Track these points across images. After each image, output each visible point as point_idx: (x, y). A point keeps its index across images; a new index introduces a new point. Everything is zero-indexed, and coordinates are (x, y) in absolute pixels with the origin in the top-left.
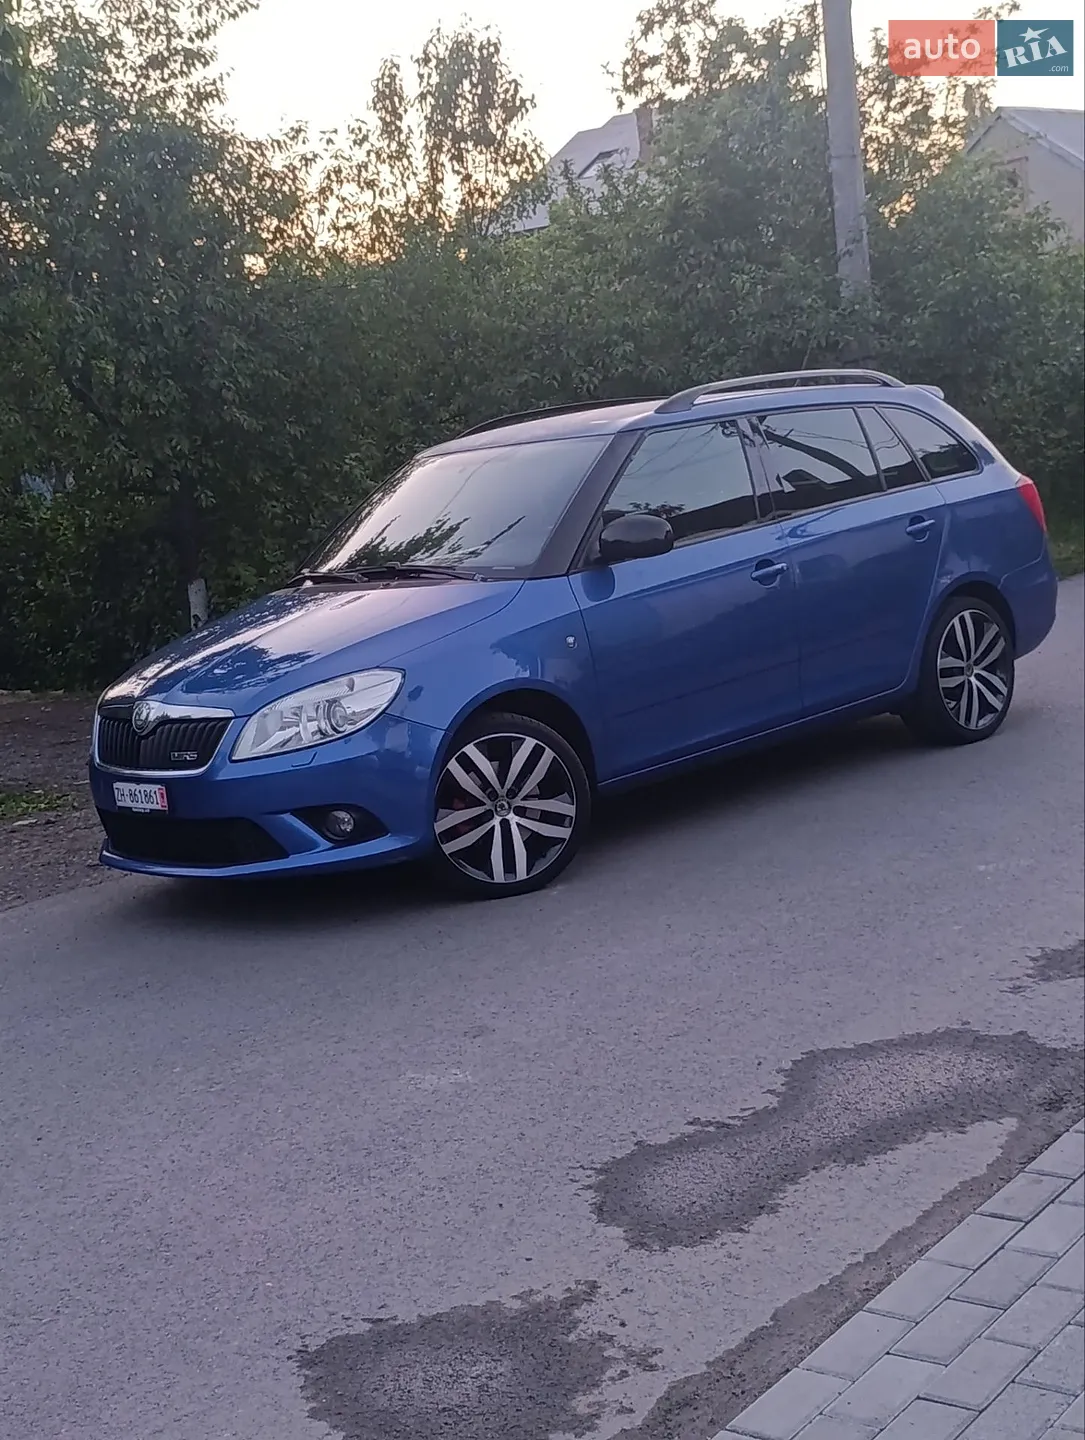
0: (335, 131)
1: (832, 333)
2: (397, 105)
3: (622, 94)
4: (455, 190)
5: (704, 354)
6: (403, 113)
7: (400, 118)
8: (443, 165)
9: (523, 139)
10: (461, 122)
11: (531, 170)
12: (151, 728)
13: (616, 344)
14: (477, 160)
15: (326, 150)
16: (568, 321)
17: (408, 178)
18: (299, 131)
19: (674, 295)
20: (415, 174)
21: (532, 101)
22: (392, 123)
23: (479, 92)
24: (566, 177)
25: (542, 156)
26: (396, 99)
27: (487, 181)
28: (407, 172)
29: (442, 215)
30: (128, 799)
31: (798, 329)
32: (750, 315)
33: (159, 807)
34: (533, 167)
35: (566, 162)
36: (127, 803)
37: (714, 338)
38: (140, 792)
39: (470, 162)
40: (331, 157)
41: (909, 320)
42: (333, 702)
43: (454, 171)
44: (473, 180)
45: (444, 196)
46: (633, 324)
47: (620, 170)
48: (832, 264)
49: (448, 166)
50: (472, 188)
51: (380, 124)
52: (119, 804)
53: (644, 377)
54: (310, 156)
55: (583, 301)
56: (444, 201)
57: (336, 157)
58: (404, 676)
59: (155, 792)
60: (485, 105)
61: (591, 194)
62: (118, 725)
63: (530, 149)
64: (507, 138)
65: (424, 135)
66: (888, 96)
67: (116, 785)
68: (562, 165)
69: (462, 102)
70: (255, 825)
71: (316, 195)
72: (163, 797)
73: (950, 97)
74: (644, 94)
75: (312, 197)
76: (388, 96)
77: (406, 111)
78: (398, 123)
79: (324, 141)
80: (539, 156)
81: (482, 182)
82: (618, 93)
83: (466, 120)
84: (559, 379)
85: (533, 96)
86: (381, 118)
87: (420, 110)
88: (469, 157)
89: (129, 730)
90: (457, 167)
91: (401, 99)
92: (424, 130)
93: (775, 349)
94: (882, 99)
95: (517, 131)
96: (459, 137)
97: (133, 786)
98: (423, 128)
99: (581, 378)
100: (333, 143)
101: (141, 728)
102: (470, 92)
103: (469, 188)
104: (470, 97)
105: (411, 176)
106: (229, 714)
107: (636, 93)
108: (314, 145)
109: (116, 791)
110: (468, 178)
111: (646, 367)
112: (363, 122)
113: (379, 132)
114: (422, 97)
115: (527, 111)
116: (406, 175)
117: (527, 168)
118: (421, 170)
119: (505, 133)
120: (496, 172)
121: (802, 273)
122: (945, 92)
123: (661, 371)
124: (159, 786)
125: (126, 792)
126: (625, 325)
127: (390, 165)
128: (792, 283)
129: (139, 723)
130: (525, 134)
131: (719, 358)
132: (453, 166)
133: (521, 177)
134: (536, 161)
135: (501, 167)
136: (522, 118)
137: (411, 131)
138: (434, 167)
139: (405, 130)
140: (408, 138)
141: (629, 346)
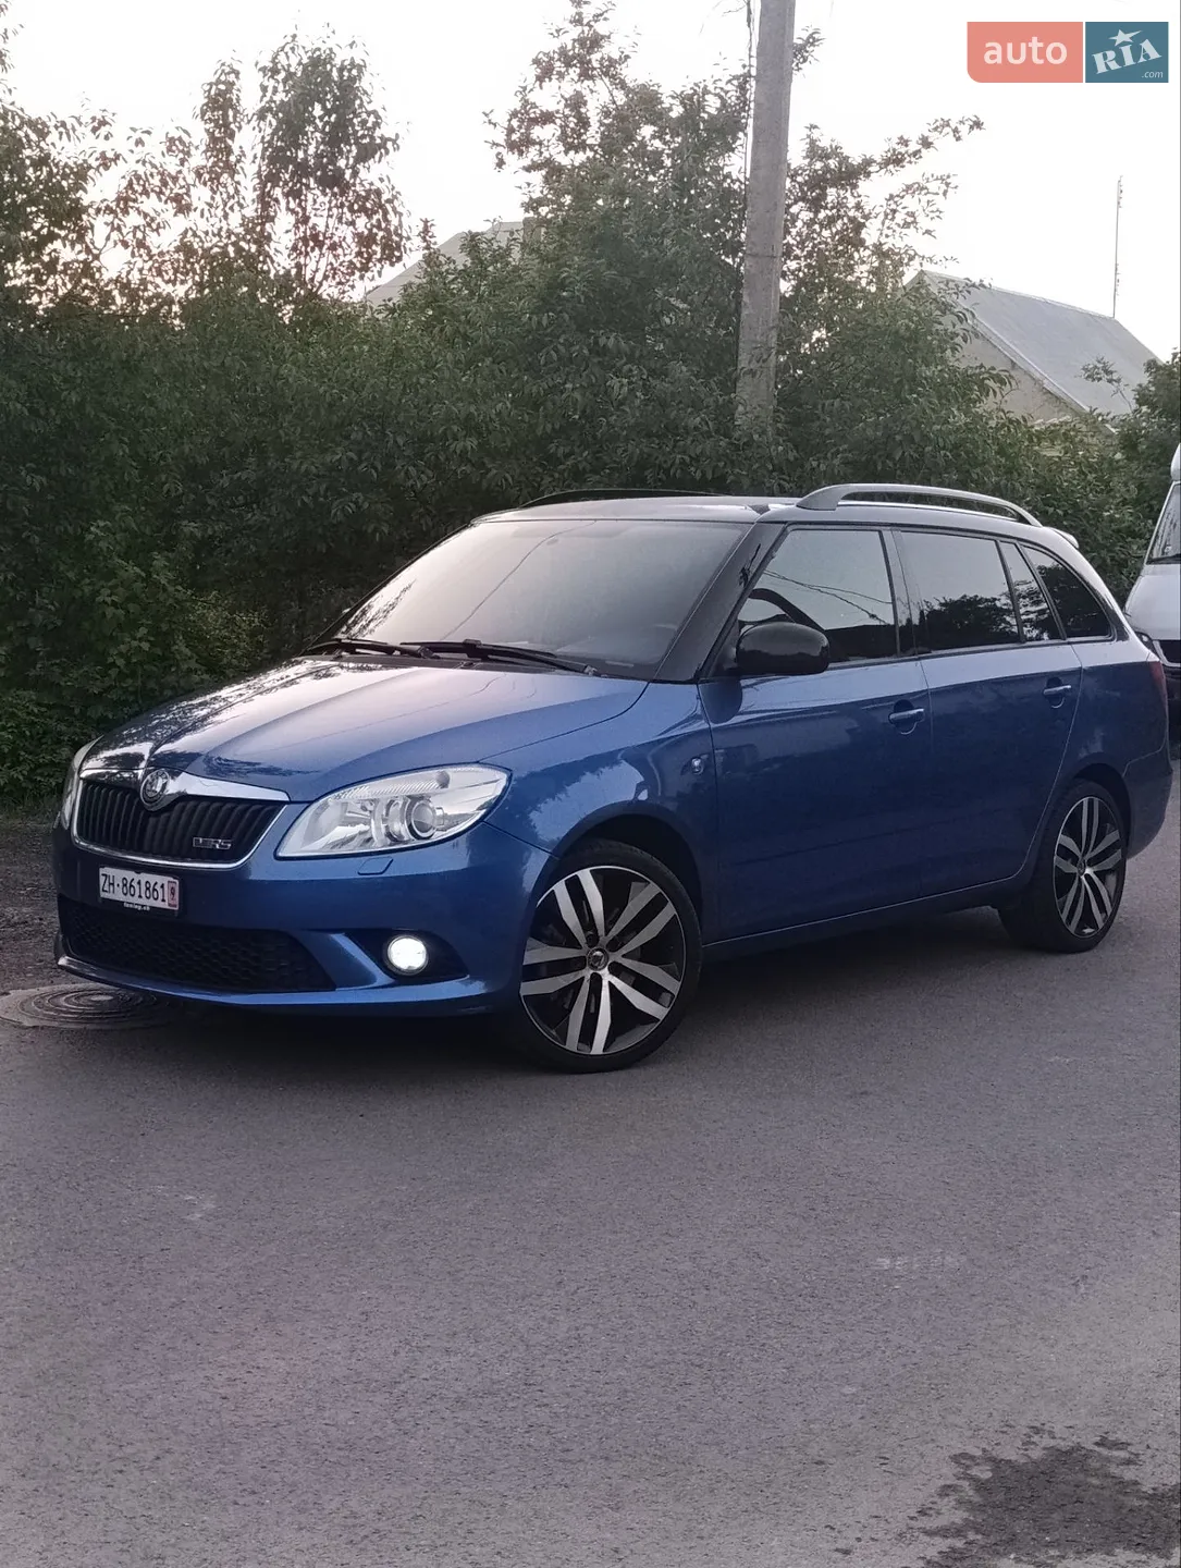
0: (148, 133)
1: (721, 464)
2: (231, 119)
3: (504, 151)
4: (287, 232)
5: (561, 467)
6: (236, 130)
7: (232, 136)
8: (277, 200)
9: (378, 184)
10: (305, 152)
11: (383, 225)
12: (165, 804)
13: (455, 439)
14: (318, 201)
15: (132, 152)
16: (400, 400)
17: (231, 208)
18: (103, 123)
19: (534, 390)
20: (241, 206)
21: (394, 142)
22: (221, 140)
23: (333, 119)
24: (424, 240)
25: (399, 209)
26: (231, 113)
27: (327, 226)
28: (232, 202)
29: (268, 260)
30: (119, 891)
31: (679, 453)
32: (622, 429)
33: (165, 905)
34: (386, 220)
35: (426, 222)
36: (118, 895)
37: (576, 450)
38: (139, 883)
39: (310, 202)
40: (138, 162)
41: (815, 464)
42: (416, 800)
43: (288, 209)
44: (310, 224)
45: (273, 236)
46: (479, 415)
47: (490, 241)
48: (729, 385)
49: (283, 202)
50: (308, 233)
51: (206, 138)
52: (103, 895)
53: (485, 484)
54: (110, 155)
55: (422, 380)
56: (272, 244)
57: (144, 162)
58: (509, 779)
59: (162, 886)
60: (337, 136)
61: (452, 266)
62: (115, 795)
63: (385, 197)
64: (358, 181)
65: (258, 161)
66: (816, 205)
67: (102, 871)
68: (422, 225)
69: (310, 129)
70: (295, 944)
71: (113, 205)
72: (173, 894)
73: (887, 223)
74: (530, 155)
75: (107, 207)
76: (220, 105)
77: (240, 128)
78: (229, 142)
79: (133, 141)
80: (394, 209)
81: (321, 228)
82: (500, 149)
83: (311, 150)
84: (379, 467)
85: (397, 135)
86: (207, 131)
87: (257, 129)
88: (310, 197)
89: (131, 802)
90: (292, 205)
91: (236, 112)
92: (259, 155)
93: (648, 473)
94: (809, 209)
95: (371, 174)
96: (302, 170)
97: (130, 875)
98: (259, 150)
99: (407, 472)
100: (143, 145)
101: (152, 801)
102: (321, 118)
103: (305, 232)
104: (320, 125)
105: (236, 208)
106: (282, 797)
107: (521, 153)
108: (120, 143)
109: (102, 879)
110: (305, 220)
111: (489, 470)
112: (186, 132)
113: (203, 148)
114: (261, 115)
115: (387, 152)
116: (229, 205)
117: (378, 220)
118: (249, 201)
119: (355, 174)
120: (340, 220)
121: (692, 388)
122: (882, 217)
123: (506, 480)
124: (171, 879)
125: (119, 881)
126: (469, 416)
127: (212, 189)
128: (678, 399)
129: (150, 794)
130: (381, 180)
131: (578, 475)
132: (288, 203)
133: (370, 230)
134: (391, 216)
135: (348, 216)
136: (380, 161)
137: (243, 154)
138: (264, 200)
139: (237, 151)
140: (238, 161)
141: (472, 443)
